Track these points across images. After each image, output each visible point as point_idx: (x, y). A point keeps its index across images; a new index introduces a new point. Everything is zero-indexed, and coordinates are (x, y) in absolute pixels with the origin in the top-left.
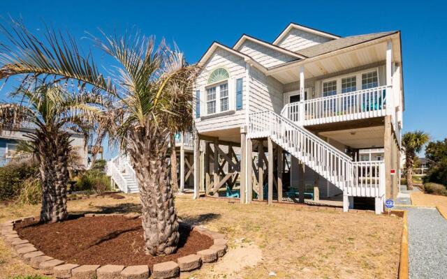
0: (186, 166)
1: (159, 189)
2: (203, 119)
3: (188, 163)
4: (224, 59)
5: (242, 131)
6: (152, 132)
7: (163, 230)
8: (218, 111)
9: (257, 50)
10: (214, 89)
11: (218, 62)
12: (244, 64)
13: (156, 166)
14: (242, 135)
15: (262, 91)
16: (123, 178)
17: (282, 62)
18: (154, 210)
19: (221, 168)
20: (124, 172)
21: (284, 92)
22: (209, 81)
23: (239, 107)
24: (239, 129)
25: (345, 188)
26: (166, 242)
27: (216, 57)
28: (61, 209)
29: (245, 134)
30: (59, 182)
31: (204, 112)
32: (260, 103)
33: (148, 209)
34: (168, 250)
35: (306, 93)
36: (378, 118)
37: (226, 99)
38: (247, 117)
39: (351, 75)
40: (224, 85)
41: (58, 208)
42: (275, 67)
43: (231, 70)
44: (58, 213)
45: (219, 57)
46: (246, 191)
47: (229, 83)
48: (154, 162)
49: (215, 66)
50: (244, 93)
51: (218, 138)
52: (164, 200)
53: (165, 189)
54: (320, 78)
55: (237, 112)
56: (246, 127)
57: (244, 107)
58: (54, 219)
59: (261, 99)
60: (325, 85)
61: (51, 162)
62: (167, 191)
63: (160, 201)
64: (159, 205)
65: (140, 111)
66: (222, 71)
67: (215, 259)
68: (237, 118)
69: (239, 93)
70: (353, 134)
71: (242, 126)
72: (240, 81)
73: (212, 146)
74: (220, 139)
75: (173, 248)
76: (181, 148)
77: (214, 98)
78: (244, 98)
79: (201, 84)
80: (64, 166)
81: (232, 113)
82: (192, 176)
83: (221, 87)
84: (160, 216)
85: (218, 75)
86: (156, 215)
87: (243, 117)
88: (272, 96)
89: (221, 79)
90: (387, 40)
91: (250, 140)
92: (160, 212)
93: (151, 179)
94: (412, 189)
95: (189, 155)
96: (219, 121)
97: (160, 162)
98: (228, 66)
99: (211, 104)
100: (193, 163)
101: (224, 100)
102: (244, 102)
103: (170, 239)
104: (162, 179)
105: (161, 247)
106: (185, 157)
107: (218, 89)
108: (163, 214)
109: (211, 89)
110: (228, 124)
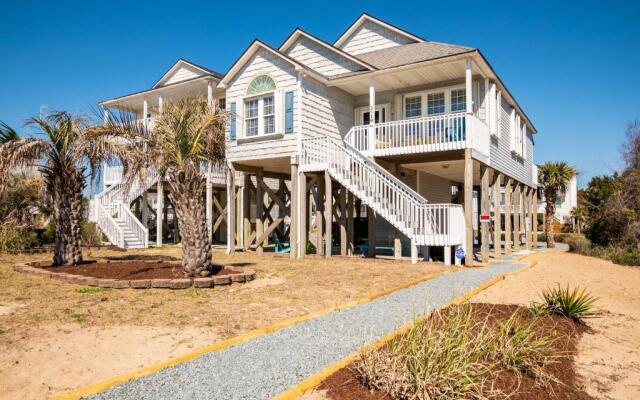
0: (215, 208)
1: (196, 223)
2: (240, 143)
3: (218, 205)
4: (269, 64)
5: (293, 161)
6: (190, 175)
7: (200, 256)
8: (261, 133)
9: (316, 51)
10: (257, 102)
11: (261, 66)
12: (295, 74)
13: (194, 203)
14: (293, 168)
15: (322, 108)
16: (117, 225)
17: (347, 71)
18: (192, 240)
19: (268, 211)
20: (115, 216)
21: (355, 107)
22: (250, 90)
23: (289, 129)
24: (289, 158)
25: (413, 236)
26: (201, 265)
27: (258, 59)
28: (76, 252)
29: (297, 165)
30: (76, 221)
31: (241, 133)
32: (318, 124)
33: (187, 239)
34: (203, 273)
35: (377, 114)
36: (458, 151)
37: (272, 117)
38: (299, 143)
39: (438, 91)
40: (269, 99)
41: (74, 250)
42: (338, 77)
43: (278, 79)
44: (74, 256)
45: (263, 60)
46: (298, 242)
47: (276, 96)
48: (192, 201)
49: (256, 72)
50: (295, 112)
51: (262, 168)
52: (200, 232)
53: (201, 222)
54: (401, 91)
55: (286, 137)
56: (297, 157)
57: (295, 130)
58: (71, 262)
59: (320, 119)
60: (407, 100)
61: (67, 198)
62: (203, 225)
63: (197, 232)
64: (197, 236)
65: (179, 156)
66: (265, 79)
67: (243, 281)
68: (286, 143)
69: (289, 110)
70: (445, 167)
71: (293, 155)
72: (290, 95)
73: (254, 179)
74: (265, 169)
75: (208, 272)
76: (208, 181)
77: (257, 115)
78: (295, 118)
79: (236, 94)
80: (80, 203)
81: (279, 137)
82: (224, 223)
83: (265, 100)
84: (197, 245)
85: (261, 84)
86: (194, 244)
87: (293, 142)
88: (337, 113)
89: (265, 90)
90: (465, 58)
91: (303, 175)
92: (197, 242)
93: (190, 214)
94: (553, 247)
95: (219, 192)
96: (261, 146)
97: (197, 201)
98: (275, 74)
99: (252, 122)
100: (226, 204)
101: (270, 119)
102: (295, 124)
103: (205, 265)
104: (198, 214)
105: (198, 270)
106: (214, 194)
107: (261, 103)
108: (200, 244)
109: (251, 103)
110: (274, 151)
